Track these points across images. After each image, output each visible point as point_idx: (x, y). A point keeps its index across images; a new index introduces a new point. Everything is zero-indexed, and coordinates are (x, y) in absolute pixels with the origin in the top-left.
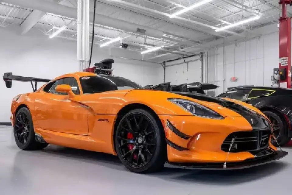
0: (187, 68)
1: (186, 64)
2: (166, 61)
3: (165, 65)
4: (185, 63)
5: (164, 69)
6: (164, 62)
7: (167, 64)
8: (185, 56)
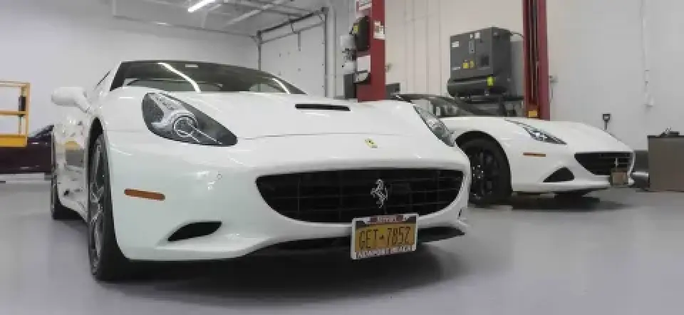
0: (299, 45)
1: (297, 35)
2: (262, 29)
3: (260, 38)
4: (295, 33)
5: (260, 49)
6: (259, 33)
7: (265, 36)
8: (294, 18)
